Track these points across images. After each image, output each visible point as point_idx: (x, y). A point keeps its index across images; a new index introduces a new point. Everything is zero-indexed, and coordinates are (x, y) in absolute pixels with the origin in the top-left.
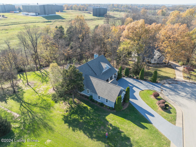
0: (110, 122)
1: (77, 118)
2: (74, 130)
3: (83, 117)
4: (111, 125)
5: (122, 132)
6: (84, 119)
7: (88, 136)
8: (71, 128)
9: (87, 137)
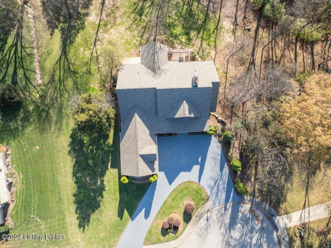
0: (105, 179)
1: (85, 142)
2: (69, 152)
3: (92, 146)
4: (102, 181)
5: (102, 197)
6: (90, 150)
7: (74, 171)
8: (69, 148)
9: (72, 171)
